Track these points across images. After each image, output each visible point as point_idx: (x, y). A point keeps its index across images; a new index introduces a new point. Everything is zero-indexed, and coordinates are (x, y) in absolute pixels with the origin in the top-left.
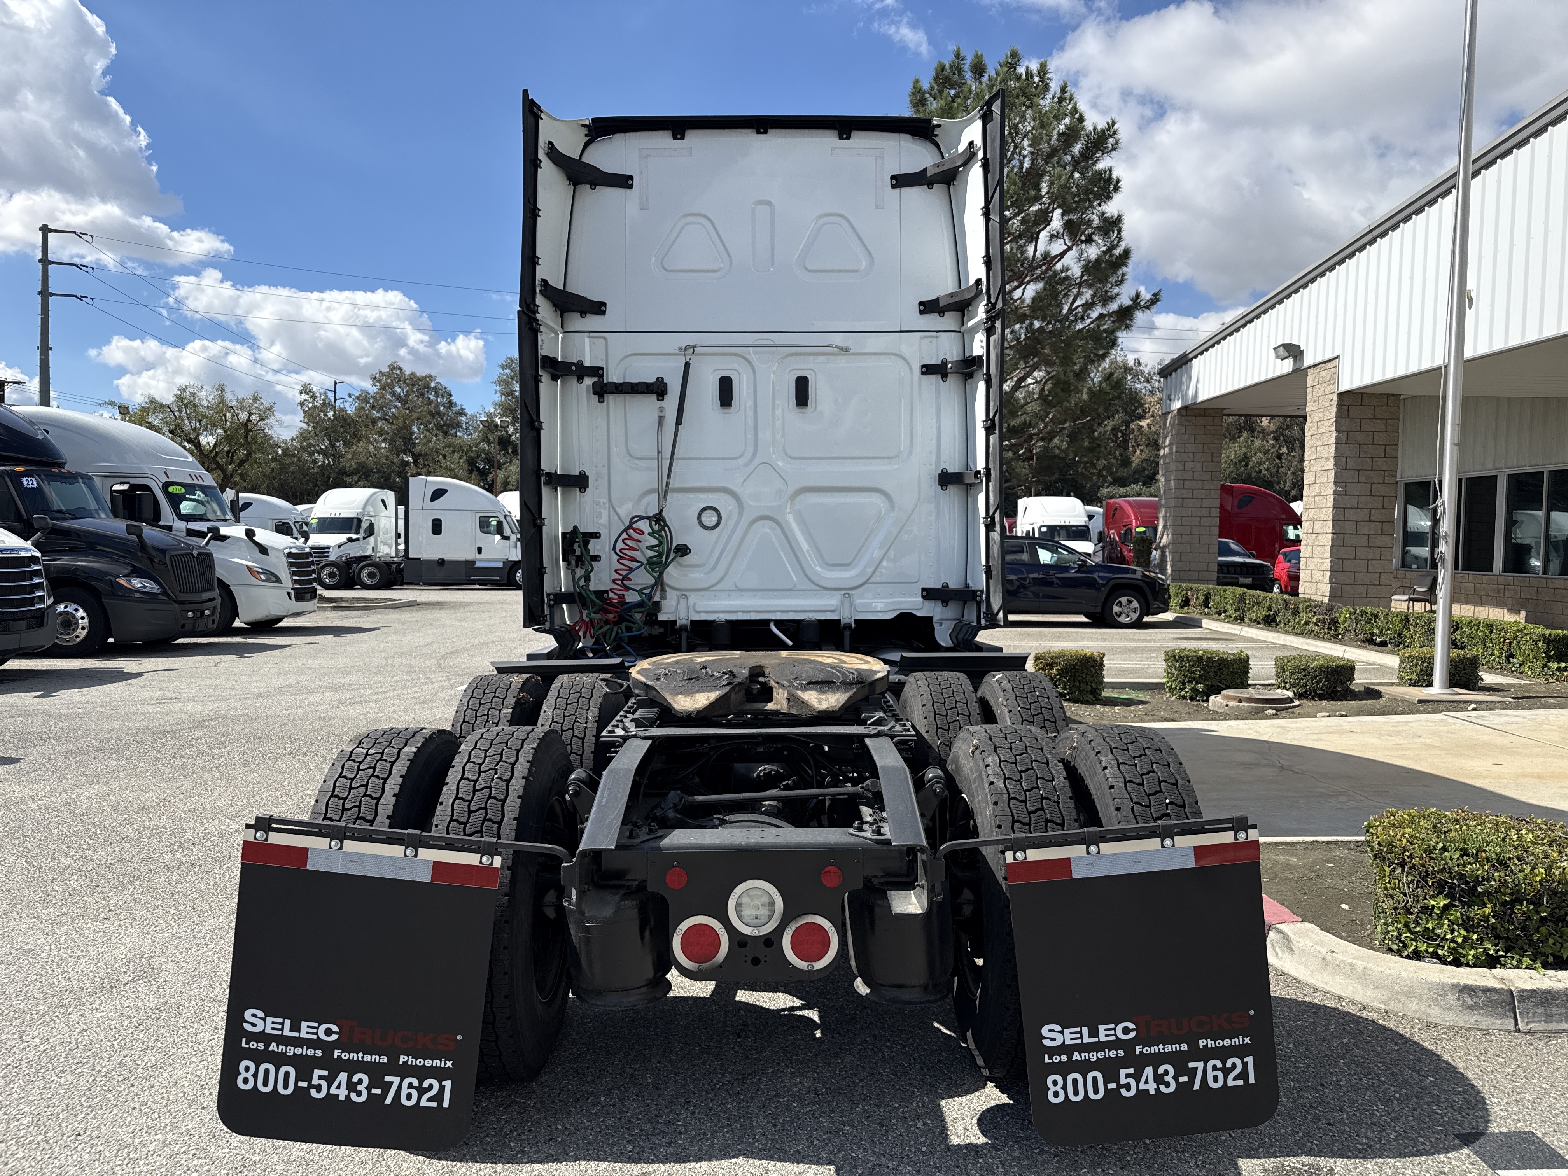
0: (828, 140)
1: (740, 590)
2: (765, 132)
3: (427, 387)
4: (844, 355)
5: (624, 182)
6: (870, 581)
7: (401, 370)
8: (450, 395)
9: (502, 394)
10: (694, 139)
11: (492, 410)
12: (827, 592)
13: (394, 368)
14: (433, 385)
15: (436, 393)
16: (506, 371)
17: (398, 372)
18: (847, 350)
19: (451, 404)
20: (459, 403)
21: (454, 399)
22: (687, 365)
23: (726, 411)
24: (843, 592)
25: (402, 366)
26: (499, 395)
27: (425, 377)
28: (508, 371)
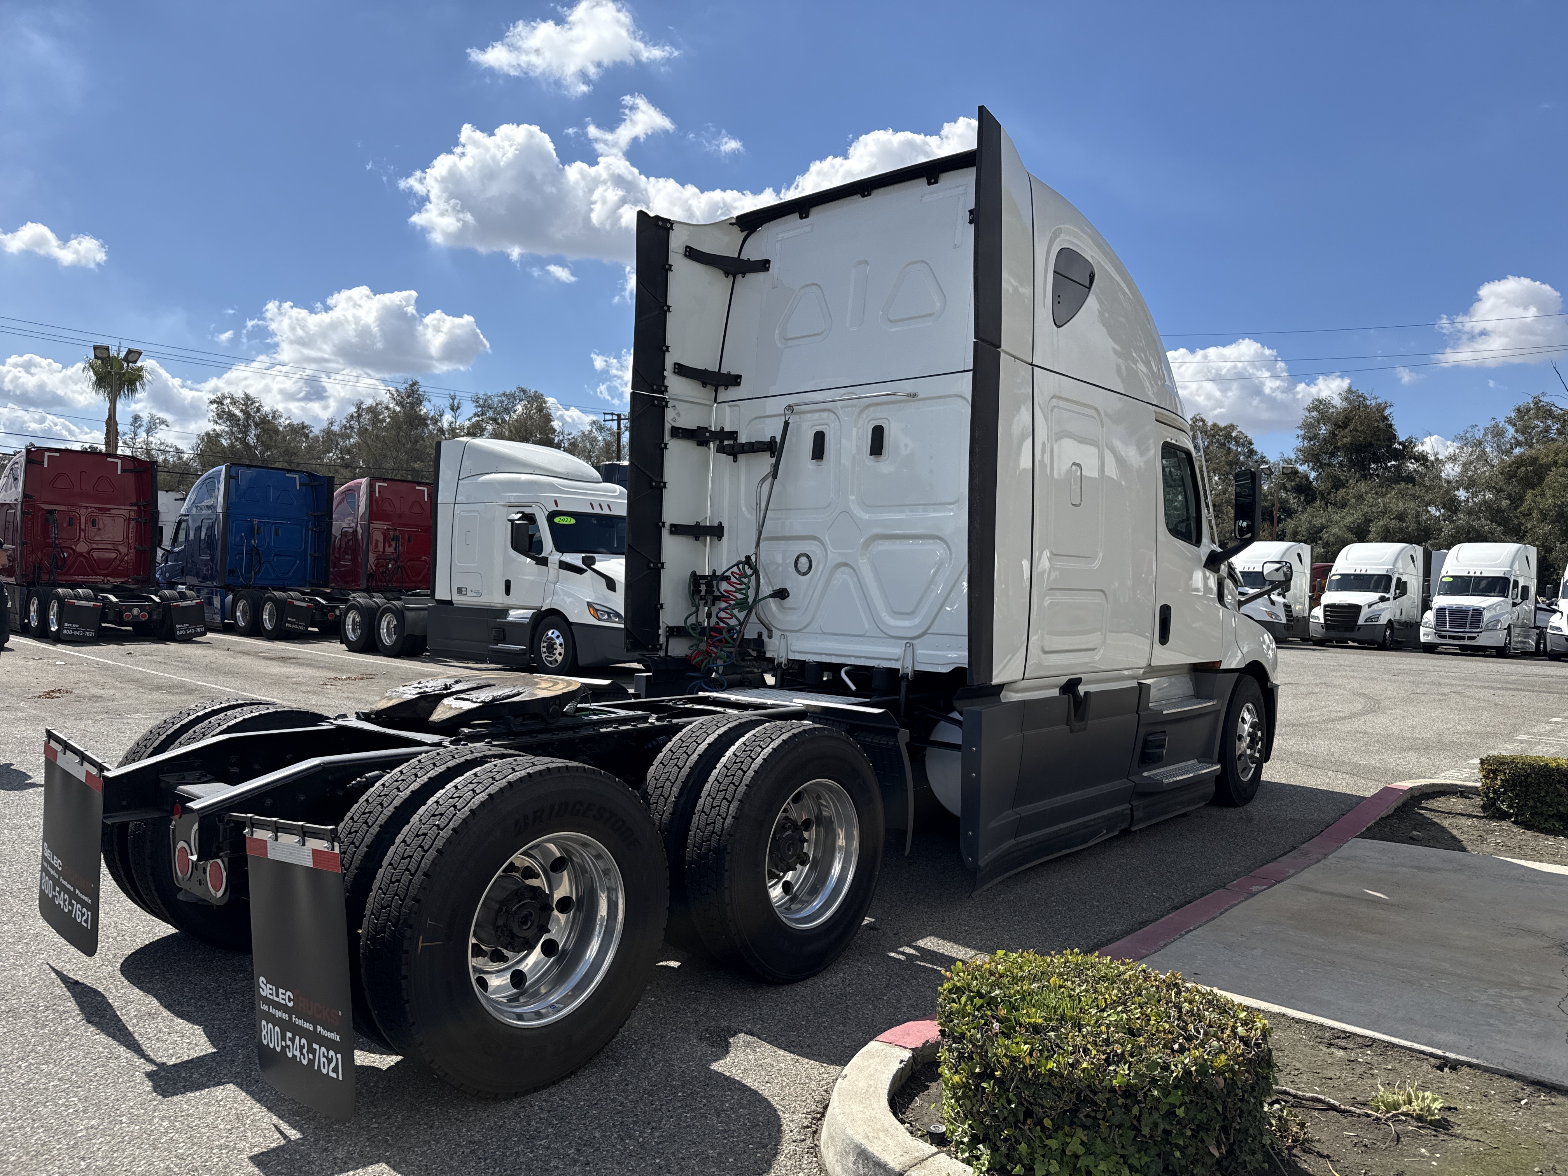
0: (920, 186)
1: (824, 633)
2: (869, 195)
3: (1228, 436)
4: (913, 401)
5: (764, 266)
6: (929, 631)
7: (1203, 421)
8: (1251, 444)
9: (1304, 438)
10: (818, 214)
11: (1293, 457)
12: (894, 641)
13: (1197, 420)
14: (1234, 434)
15: (1236, 442)
16: (1313, 414)
17: (1201, 424)
18: (915, 395)
19: (1252, 452)
20: (1260, 452)
21: (1255, 447)
22: (787, 424)
23: (819, 463)
24: (905, 642)
25: (1204, 418)
26: (1300, 440)
27: (1226, 428)
28: (1315, 414)
